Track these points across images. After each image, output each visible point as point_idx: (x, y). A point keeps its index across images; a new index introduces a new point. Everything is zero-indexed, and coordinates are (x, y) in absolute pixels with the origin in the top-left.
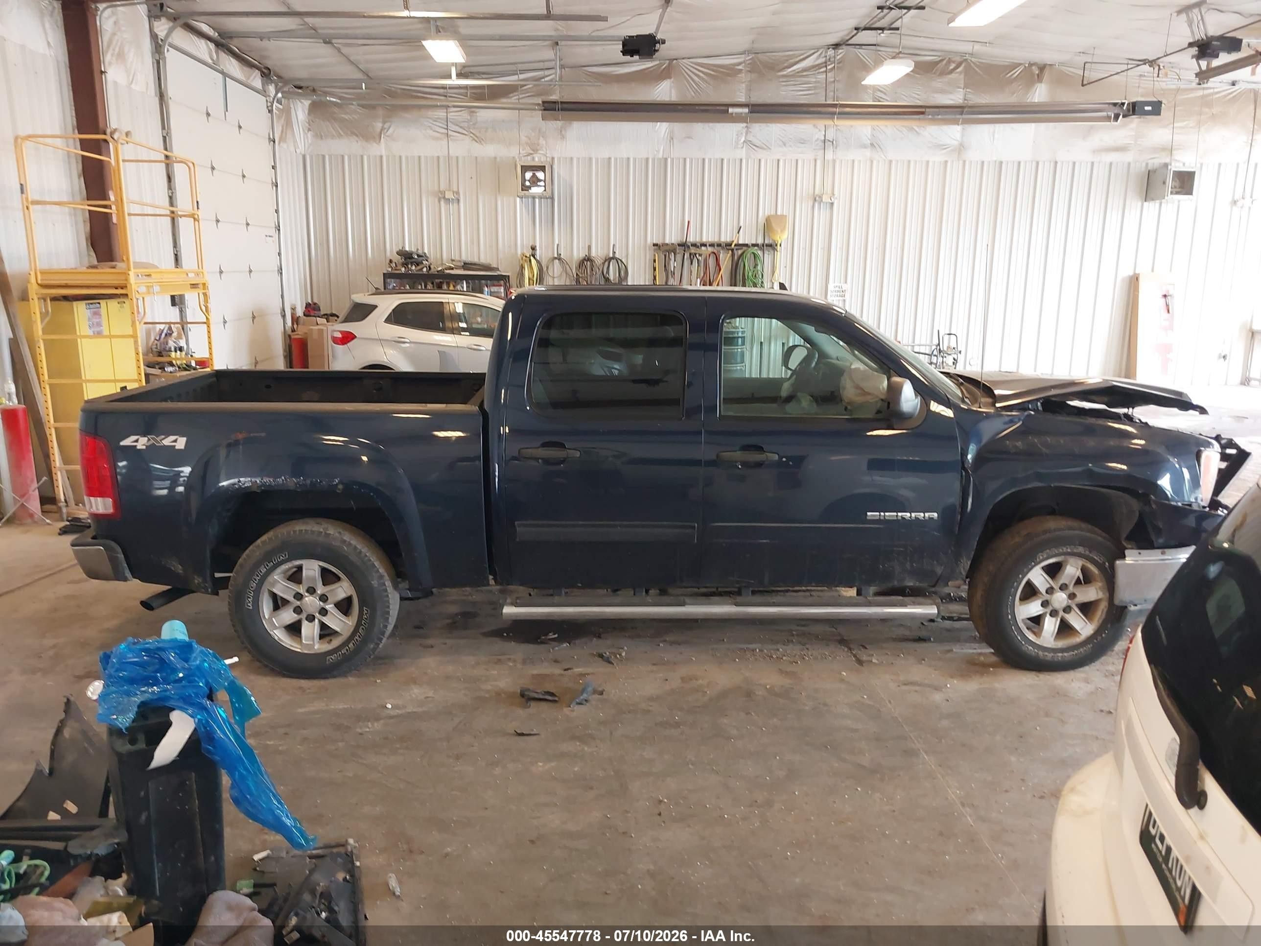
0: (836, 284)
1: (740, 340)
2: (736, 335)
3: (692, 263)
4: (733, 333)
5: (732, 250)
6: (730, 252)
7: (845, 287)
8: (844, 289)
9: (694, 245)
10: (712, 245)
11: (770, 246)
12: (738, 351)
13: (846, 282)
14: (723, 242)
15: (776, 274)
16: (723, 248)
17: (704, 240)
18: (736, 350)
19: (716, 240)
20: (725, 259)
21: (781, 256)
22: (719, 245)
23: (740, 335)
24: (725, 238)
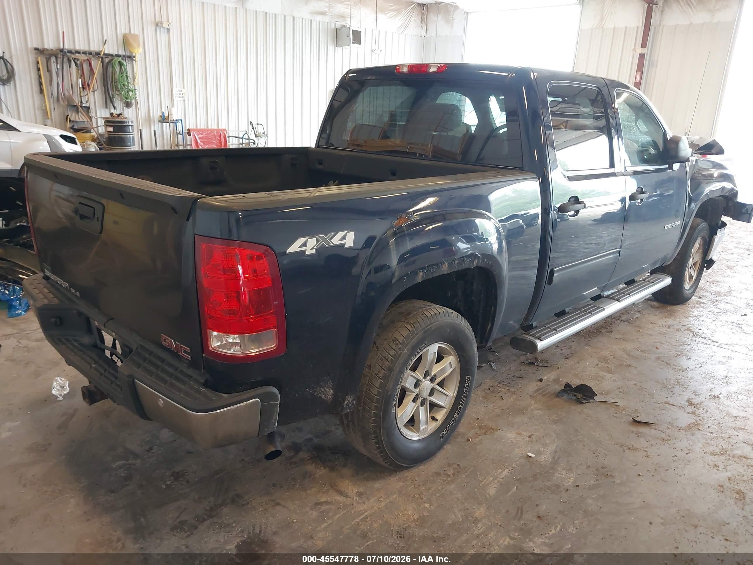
0: (178, 89)
1: (130, 127)
2: (128, 124)
3: (70, 67)
4: (124, 122)
5: (102, 58)
6: (100, 59)
7: (184, 91)
8: (183, 93)
9: (70, 52)
10: (85, 53)
11: (129, 57)
12: (130, 137)
13: (184, 88)
14: (93, 51)
15: (136, 79)
16: (94, 56)
17: (77, 48)
18: (129, 136)
19: (87, 49)
20: (97, 65)
21: (138, 65)
22: (90, 53)
23: (130, 124)
24: (94, 48)
